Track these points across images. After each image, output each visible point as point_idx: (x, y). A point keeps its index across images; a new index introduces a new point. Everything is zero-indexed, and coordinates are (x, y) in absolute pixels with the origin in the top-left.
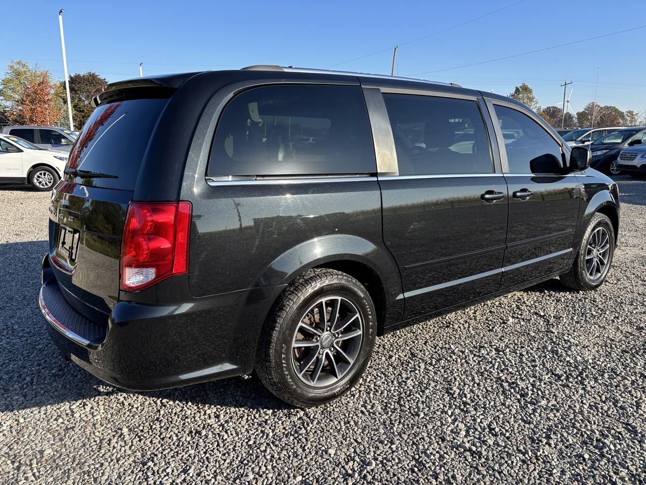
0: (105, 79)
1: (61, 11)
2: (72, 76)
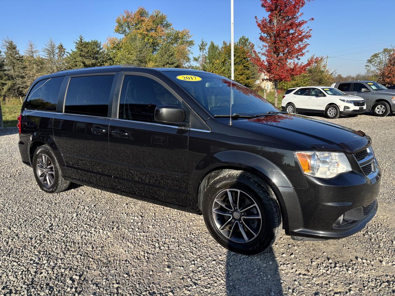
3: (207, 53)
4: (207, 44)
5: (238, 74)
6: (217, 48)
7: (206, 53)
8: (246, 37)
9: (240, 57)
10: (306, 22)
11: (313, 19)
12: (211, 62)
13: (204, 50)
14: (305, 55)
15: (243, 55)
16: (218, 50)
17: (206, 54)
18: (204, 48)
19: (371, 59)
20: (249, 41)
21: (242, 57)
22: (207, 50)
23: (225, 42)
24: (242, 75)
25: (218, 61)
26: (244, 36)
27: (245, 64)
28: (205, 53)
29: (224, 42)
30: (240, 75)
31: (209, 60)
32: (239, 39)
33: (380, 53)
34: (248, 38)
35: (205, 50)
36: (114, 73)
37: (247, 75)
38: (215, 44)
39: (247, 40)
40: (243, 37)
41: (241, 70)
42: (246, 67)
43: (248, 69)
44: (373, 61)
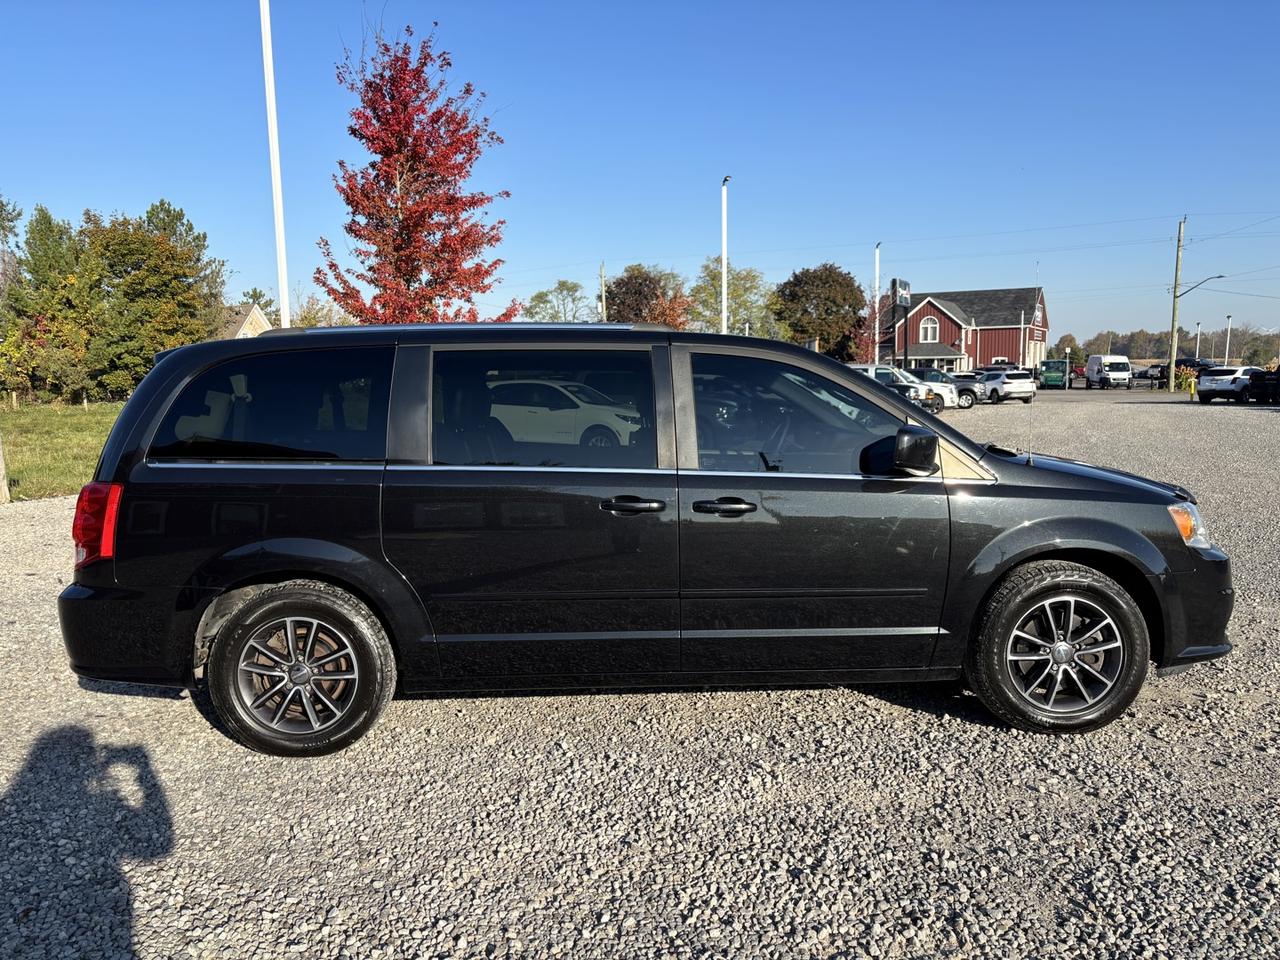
0: (849, 273)
1: (726, 180)
2: (797, 273)
3: (22, 245)
4: (19, 214)
5: (158, 330)
6: (64, 231)
7: (18, 247)
8: (176, 206)
9: (162, 271)
10: (489, 199)
11: (508, 194)
12: (46, 282)
13: (10, 235)
14: (492, 289)
15: (173, 265)
16: (70, 238)
17: (16, 250)
18: (11, 230)
19: (531, 307)
20: (185, 221)
21: (166, 273)
22: (22, 239)
23: (92, 213)
24: (171, 332)
25: (72, 279)
26: (166, 200)
27: (180, 298)
28: (12, 243)
29: (87, 213)
30: (166, 332)
31: (32, 271)
32: (149, 209)
33: (551, 292)
34: (181, 210)
35: (16, 235)
36: (647, 347)
37: (192, 333)
38: (57, 218)
39: (180, 216)
40: (162, 203)
41: (171, 316)
42: (185, 305)
43: (193, 315)
44: (536, 313)
